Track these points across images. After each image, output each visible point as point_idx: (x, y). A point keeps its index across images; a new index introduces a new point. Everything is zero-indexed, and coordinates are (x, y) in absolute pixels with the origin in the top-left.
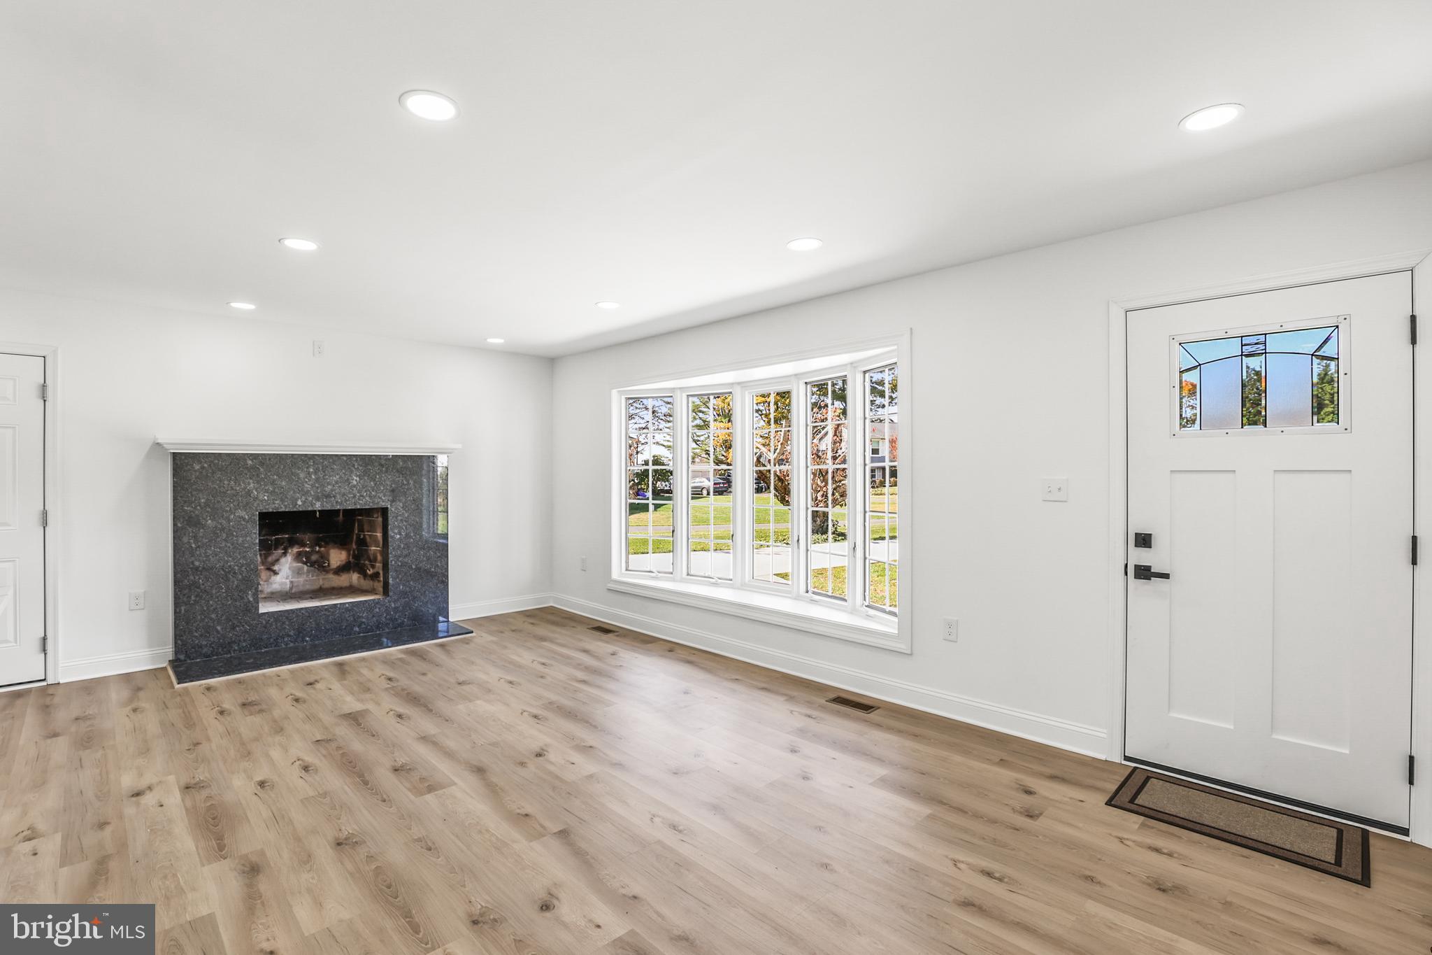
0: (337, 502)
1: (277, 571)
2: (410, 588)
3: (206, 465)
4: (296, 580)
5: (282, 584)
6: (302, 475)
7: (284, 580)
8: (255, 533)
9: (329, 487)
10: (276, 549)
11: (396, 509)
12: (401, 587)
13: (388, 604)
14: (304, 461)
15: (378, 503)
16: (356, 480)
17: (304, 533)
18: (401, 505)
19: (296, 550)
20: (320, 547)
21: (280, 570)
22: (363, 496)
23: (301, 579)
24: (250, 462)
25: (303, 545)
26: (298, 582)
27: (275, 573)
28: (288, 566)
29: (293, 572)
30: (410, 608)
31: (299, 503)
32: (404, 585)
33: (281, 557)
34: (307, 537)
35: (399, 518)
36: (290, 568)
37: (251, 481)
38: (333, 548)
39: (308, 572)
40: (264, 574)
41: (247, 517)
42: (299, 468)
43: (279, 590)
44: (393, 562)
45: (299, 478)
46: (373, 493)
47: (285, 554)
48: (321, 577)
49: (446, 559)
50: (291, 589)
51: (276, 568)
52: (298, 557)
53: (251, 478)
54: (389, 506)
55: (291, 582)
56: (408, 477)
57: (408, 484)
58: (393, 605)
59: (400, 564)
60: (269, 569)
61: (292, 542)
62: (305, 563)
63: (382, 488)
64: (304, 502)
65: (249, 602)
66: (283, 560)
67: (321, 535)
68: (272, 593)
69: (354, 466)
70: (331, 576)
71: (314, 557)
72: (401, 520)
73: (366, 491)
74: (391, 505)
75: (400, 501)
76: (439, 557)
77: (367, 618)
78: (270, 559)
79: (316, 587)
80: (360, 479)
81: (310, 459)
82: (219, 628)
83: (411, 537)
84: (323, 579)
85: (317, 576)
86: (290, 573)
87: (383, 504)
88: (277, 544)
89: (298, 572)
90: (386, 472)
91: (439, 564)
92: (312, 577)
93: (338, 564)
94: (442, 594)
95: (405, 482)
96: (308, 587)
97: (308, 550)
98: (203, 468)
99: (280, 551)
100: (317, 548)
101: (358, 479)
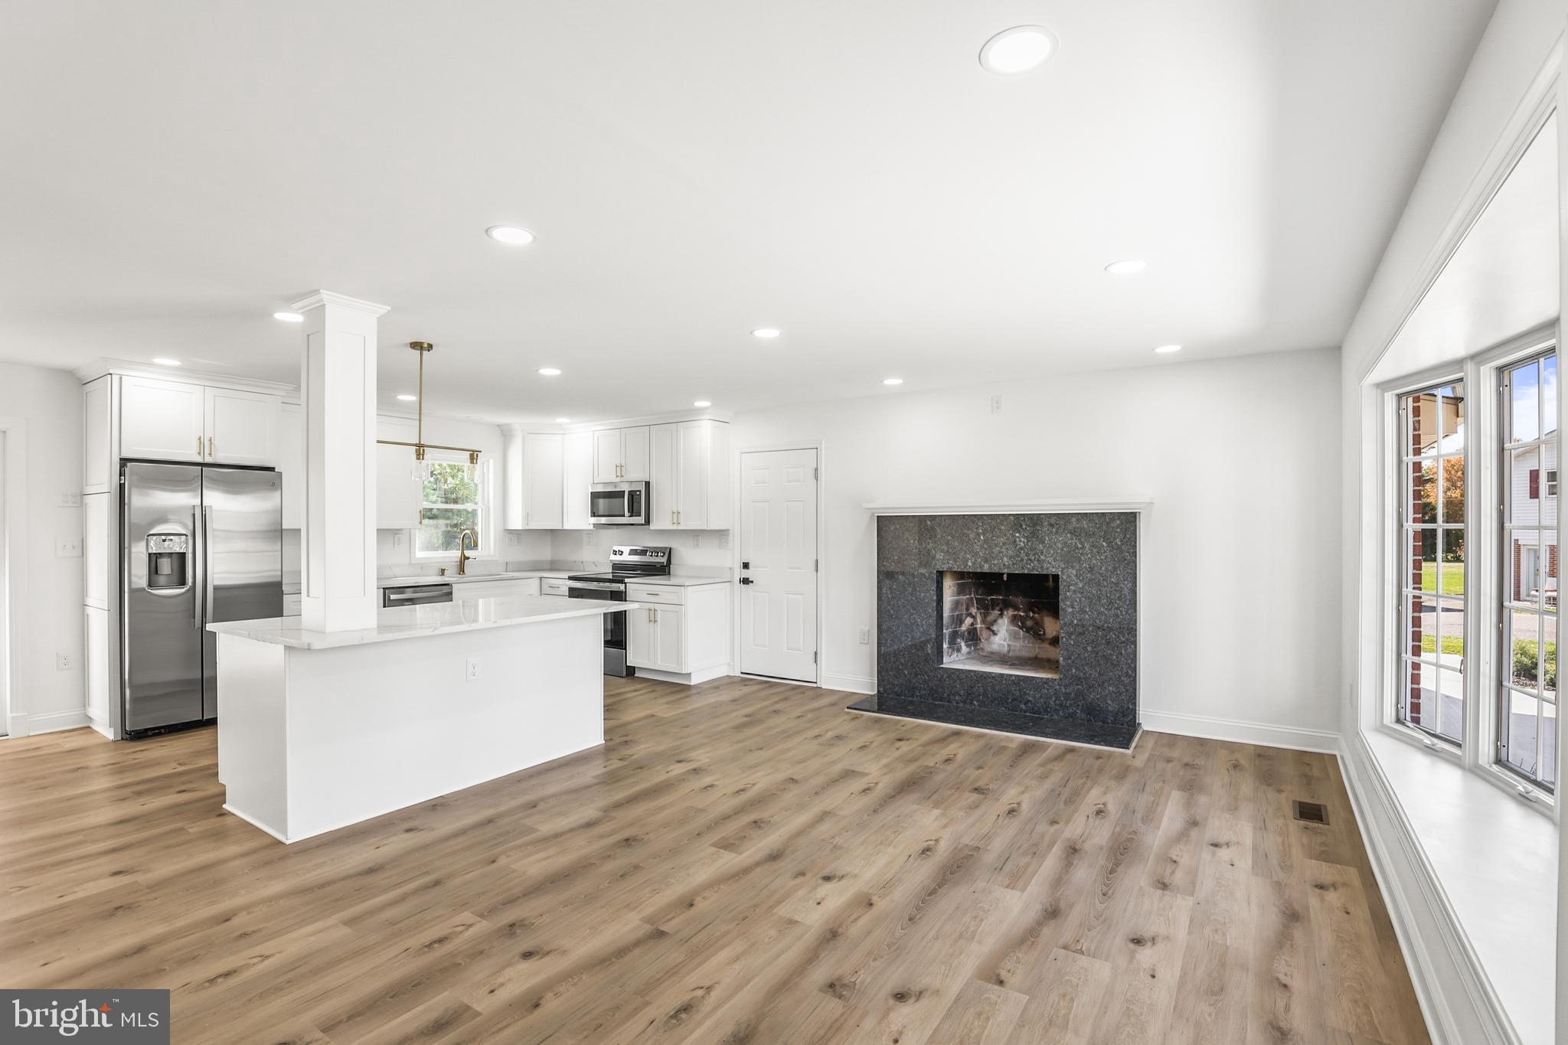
0: (1004, 565)
1: (996, 632)
2: (1084, 674)
3: (898, 526)
4: (1013, 643)
5: (1000, 645)
6: (972, 536)
7: (1002, 642)
8: (933, 590)
9: (997, 549)
10: (993, 609)
11: (1069, 576)
12: (1074, 671)
13: (1057, 687)
14: (973, 523)
15: (1048, 568)
16: (1024, 542)
17: (1016, 596)
18: (1074, 572)
19: (1010, 612)
20: (1034, 612)
21: (998, 631)
22: (1031, 560)
23: (1018, 644)
24: (929, 523)
25: (1016, 608)
26: (1014, 646)
27: (995, 634)
28: (1005, 628)
29: (1010, 635)
30: (1084, 698)
31: (970, 564)
32: (1077, 669)
33: (998, 618)
34: (1019, 600)
35: (1072, 588)
36: (1007, 630)
37: (930, 541)
38: (1047, 616)
39: (1024, 637)
40: (985, 634)
41: (927, 574)
42: (969, 529)
43: (997, 651)
44: (1064, 639)
45: (970, 540)
46: (1042, 557)
47: (1001, 615)
48: (1037, 646)
49: (1133, 646)
50: (1009, 652)
51: (995, 628)
52: (1014, 619)
53: (930, 539)
54: (1060, 573)
55: (1009, 645)
56: (1083, 540)
57: (1083, 548)
58: (1064, 690)
59: (1072, 643)
60: (989, 628)
61: (1006, 605)
62: (1021, 628)
63: (1052, 552)
64: (974, 564)
65: (928, 654)
66: (1000, 621)
67: (1033, 600)
68: (992, 653)
69: (1021, 525)
70: (1046, 645)
71: (1029, 623)
72: (1075, 591)
73: (1034, 555)
74: (1062, 573)
75: (1073, 567)
76: (1124, 642)
77: (1034, 697)
78: (990, 618)
79: (1032, 655)
80: (1028, 541)
81: (979, 519)
82: (906, 672)
83: (1086, 612)
84: (1039, 647)
85: (1032, 643)
86: (1007, 635)
87: (1054, 570)
88: (994, 604)
89: (1014, 636)
90: (1057, 533)
91: (1123, 651)
92: (1028, 643)
93: (1054, 635)
94: (1127, 690)
95: (1080, 546)
96: (1024, 653)
97: (1022, 614)
98: (896, 529)
99: (997, 612)
100: (1031, 614)
101: (1026, 541)
